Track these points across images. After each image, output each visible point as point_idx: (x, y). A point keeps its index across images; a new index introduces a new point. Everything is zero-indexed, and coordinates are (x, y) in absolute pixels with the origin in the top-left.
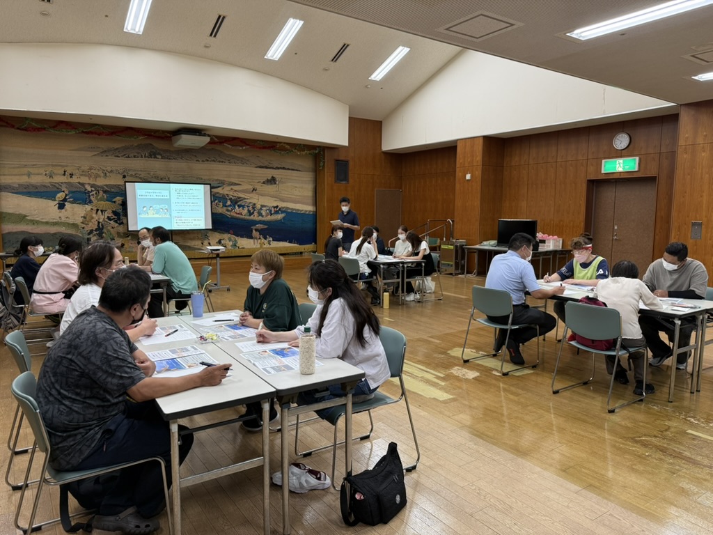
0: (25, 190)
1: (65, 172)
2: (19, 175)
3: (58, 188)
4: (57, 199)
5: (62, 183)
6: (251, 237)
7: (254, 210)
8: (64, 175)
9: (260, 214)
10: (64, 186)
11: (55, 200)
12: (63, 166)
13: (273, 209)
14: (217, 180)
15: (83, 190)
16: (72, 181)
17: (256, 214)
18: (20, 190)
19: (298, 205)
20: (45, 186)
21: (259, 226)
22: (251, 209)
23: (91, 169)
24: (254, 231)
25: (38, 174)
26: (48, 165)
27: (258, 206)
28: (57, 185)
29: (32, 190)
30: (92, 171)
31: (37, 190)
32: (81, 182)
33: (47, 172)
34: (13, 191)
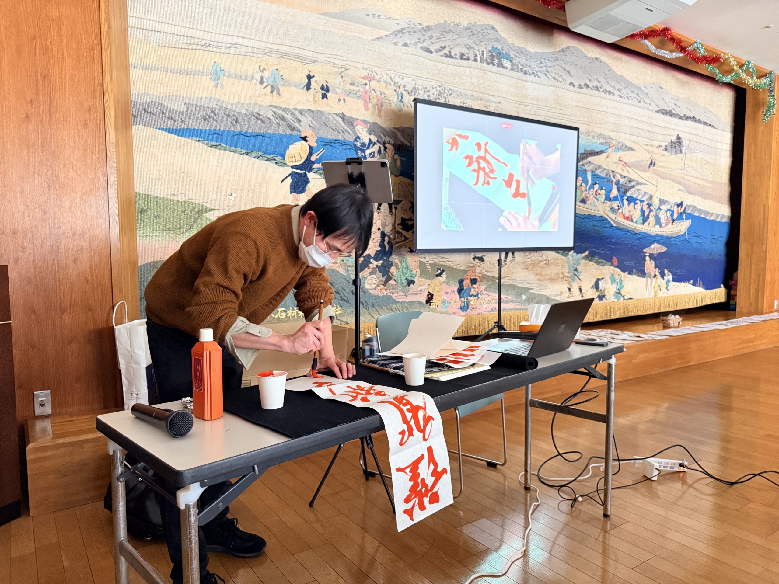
0: (204, 126)
1: (309, 77)
2: (187, 73)
3: (292, 129)
4: (288, 160)
5: (301, 112)
6: (642, 273)
7: (651, 211)
8: (308, 87)
9: (658, 221)
10: (306, 120)
11: (284, 164)
12: (304, 60)
13: (675, 209)
14: (600, 135)
15: (350, 138)
16: (326, 109)
17: (652, 219)
18: (191, 124)
19: (707, 201)
20: (258, 117)
21: (656, 248)
22: (645, 208)
23: (370, 78)
24: (647, 258)
25: (241, 77)
26: (268, 52)
27: (656, 203)
28: (289, 117)
29: (223, 126)
30: (373, 83)
31: (237, 128)
32: (348, 114)
33: (266, 74)
34: (170, 124)
